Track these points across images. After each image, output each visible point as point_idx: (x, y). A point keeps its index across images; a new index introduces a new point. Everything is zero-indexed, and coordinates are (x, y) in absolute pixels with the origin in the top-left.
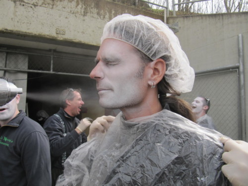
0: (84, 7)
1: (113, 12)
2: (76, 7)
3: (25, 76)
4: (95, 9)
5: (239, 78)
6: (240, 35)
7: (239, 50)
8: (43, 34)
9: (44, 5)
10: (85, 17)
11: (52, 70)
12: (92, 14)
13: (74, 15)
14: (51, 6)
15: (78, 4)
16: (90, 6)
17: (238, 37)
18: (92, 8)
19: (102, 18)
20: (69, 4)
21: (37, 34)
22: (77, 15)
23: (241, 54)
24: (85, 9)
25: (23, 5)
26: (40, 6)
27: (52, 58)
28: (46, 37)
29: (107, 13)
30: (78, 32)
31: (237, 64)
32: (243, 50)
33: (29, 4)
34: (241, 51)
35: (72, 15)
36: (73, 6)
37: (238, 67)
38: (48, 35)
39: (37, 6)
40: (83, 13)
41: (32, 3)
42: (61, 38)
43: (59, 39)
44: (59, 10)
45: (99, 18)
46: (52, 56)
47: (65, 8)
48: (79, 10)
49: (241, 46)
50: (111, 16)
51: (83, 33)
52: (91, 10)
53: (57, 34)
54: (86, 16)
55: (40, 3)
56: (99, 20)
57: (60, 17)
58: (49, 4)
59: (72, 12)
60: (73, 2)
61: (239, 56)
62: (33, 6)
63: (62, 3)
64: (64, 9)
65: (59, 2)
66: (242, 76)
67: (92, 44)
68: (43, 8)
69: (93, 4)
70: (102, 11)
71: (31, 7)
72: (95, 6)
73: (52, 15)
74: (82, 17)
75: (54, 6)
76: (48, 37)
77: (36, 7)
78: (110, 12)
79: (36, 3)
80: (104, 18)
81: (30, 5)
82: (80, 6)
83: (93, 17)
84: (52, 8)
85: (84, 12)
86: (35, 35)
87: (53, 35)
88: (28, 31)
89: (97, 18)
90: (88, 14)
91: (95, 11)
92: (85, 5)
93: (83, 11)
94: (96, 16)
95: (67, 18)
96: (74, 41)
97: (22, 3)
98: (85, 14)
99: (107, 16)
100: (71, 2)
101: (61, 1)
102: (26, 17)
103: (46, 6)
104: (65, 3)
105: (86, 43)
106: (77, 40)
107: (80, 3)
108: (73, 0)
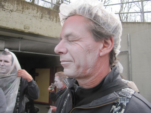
0: (41, 13)
2: (37, 13)
5: (128, 57)
6: (129, 34)
7: (128, 42)
8: (16, 28)
9: (17, 11)
10: (42, 20)
11: (19, 50)
12: (46, 18)
13: (35, 18)
14: (21, 12)
15: (38, 12)
16: (45, 13)
17: (128, 35)
18: (46, 14)
19: (52, 20)
20: (33, 11)
21: (12, 28)
22: (37, 18)
23: (129, 44)
24: (42, 15)
25: (4, 10)
26: (15, 11)
27: (20, 43)
28: (18, 30)
29: (55, 18)
30: (37, 28)
31: (127, 50)
32: (130, 42)
33: (8, 10)
34: (129, 43)
35: (34, 18)
36: (34, 13)
37: (128, 52)
38: (19, 29)
39: (13, 11)
40: (40, 17)
41: (10, 10)
42: (27, 31)
43: (25, 32)
44: (26, 15)
45: (50, 20)
46: (20, 41)
47: (30, 13)
48: (38, 15)
49: (129, 40)
50: (57, 20)
51: (40, 28)
52: (45, 15)
53: (25, 28)
55: (15, 10)
56: (50, 21)
57: (26, 19)
58: (20, 11)
59: (34, 16)
60: (35, 10)
61: (128, 45)
62: (10, 11)
63: (28, 10)
65: (26, 10)
66: (130, 57)
68: (17, 13)
69: (47, 12)
70: (52, 16)
71: (9, 12)
72: (47, 13)
73: (22, 17)
74: (40, 19)
75: (24, 12)
76: (19, 30)
77: (12, 12)
79: (13, 9)
80: (53, 20)
81: (8, 11)
82: (39, 13)
83: (46, 20)
84: (22, 13)
85: (41, 16)
86: (11, 28)
87: (22, 29)
88: (6, 26)
89: (49, 20)
90: (44, 18)
91: (48, 16)
93: (40, 16)
94: (48, 19)
95: (31, 19)
96: (35, 33)
97: (4, 9)
98: (42, 18)
99: (55, 19)
100: (33, 10)
101: (27, 9)
102: (6, 18)
103: (19, 12)
104: (30, 10)
105: (42, 35)
106: (36, 33)
107: (39, 11)
108: (35, 9)
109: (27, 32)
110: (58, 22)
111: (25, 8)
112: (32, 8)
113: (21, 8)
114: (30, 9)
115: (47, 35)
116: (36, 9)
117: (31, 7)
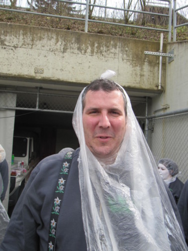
0: (64, 43)
1: (96, 45)
2: (56, 44)
3: (13, 114)
4: (76, 45)
8: (22, 74)
9: (24, 46)
10: (65, 54)
12: (72, 50)
13: (53, 53)
14: (30, 46)
15: (57, 41)
16: (70, 41)
18: (72, 44)
19: (83, 53)
20: (49, 42)
21: (17, 75)
22: (56, 53)
24: (65, 45)
25: (5, 48)
26: (20, 47)
27: (38, 95)
29: (89, 47)
30: (57, 69)
33: (10, 46)
35: (51, 53)
36: (52, 44)
38: (26, 75)
39: (17, 47)
40: (62, 50)
41: (13, 45)
42: (39, 76)
43: (37, 78)
44: (38, 49)
45: (79, 53)
46: (38, 94)
47: (44, 46)
48: (59, 47)
50: (93, 50)
51: (62, 70)
52: (72, 45)
53: (35, 73)
54: (66, 52)
55: (20, 44)
56: (80, 55)
57: (38, 56)
58: (28, 44)
59: (51, 50)
60: (52, 40)
62: (13, 48)
63: (41, 42)
64: (43, 48)
65: (38, 41)
67: (71, 81)
68: (23, 49)
69: (74, 39)
70: (84, 45)
71: (12, 49)
72: (75, 41)
73: (31, 55)
74: (61, 54)
75: (34, 46)
76: (27, 77)
77: (17, 49)
78: (93, 45)
79: (17, 45)
80: (85, 52)
81: (11, 48)
82: (59, 43)
83: (73, 53)
84: (32, 48)
85: (64, 49)
86: (15, 75)
87: (31, 75)
88: (8, 72)
90: (69, 50)
91: (76, 46)
92: (65, 42)
93: (62, 47)
94: (76, 51)
95: (45, 56)
96: (52, 79)
97: (4, 47)
98: (64, 51)
99: (89, 50)
100: (50, 40)
101: (40, 40)
102: (7, 59)
103: (26, 47)
104: (45, 41)
105: (65, 80)
106: (55, 78)
107: (60, 40)
108: (52, 37)
109: (40, 78)
110: (95, 54)
111: (36, 39)
112: (48, 36)
113: (29, 40)
114: (44, 39)
115: (74, 81)
116: (55, 37)
117: (46, 36)
